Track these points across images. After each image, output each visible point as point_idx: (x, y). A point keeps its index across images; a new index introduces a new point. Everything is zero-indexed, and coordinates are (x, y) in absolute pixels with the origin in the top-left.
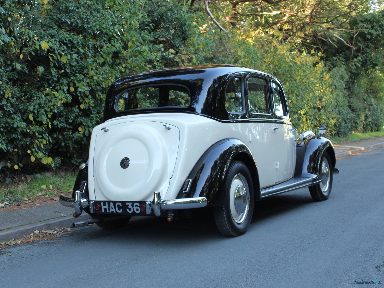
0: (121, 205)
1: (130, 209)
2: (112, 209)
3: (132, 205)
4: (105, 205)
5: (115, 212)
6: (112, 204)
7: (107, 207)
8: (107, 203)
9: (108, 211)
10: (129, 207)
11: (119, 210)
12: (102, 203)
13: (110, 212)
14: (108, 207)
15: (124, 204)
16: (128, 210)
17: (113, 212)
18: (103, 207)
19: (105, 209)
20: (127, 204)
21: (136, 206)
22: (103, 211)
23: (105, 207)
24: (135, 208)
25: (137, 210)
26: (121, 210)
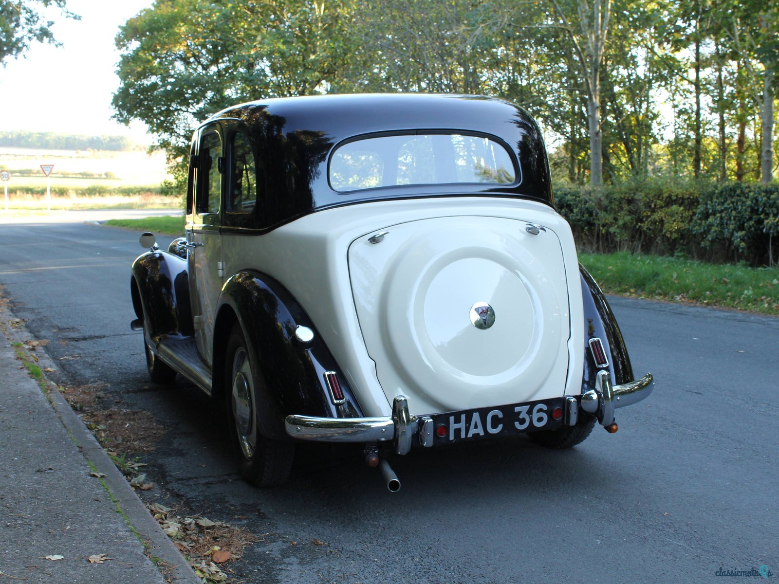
0: (501, 415)
1: (522, 421)
2: (476, 427)
3: (530, 412)
4: (458, 420)
5: (482, 433)
6: (476, 417)
7: (462, 425)
8: (463, 416)
9: (463, 436)
10: (521, 417)
11: (494, 426)
12: (452, 418)
13: (470, 435)
14: (466, 424)
15: (509, 411)
16: (517, 424)
17: (476, 435)
18: (453, 426)
19: (458, 431)
20: (517, 409)
21: (540, 410)
22: (452, 438)
23: (457, 426)
24: (535, 416)
25: (540, 420)
26: (501, 426)
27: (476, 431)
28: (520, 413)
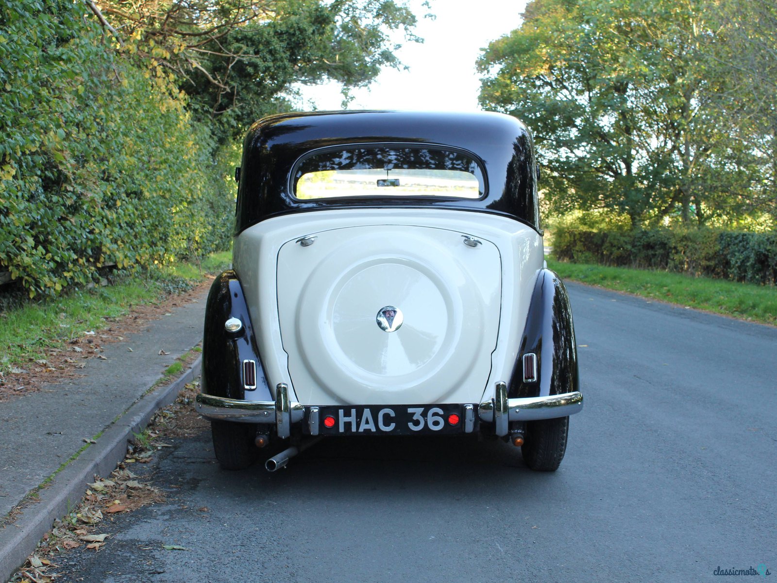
0: (393, 414)
1: (417, 423)
2: (367, 422)
3: (424, 415)
4: (347, 414)
5: (374, 430)
6: (367, 413)
7: (353, 419)
8: (353, 411)
9: (354, 429)
10: (415, 418)
11: (386, 424)
12: (341, 412)
13: (361, 430)
14: (357, 419)
15: (402, 412)
16: (410, 425)
17: (367, 431)
18: (343, 420)
19: (348, 425)
20: (410, 410)
21: (435, 414)
22: (342, 430)
23: (347, 419)
24: (431, 419)
25: (436, 423)
26: (393, 426)
27: (367, 427)
28: (414, 414)
